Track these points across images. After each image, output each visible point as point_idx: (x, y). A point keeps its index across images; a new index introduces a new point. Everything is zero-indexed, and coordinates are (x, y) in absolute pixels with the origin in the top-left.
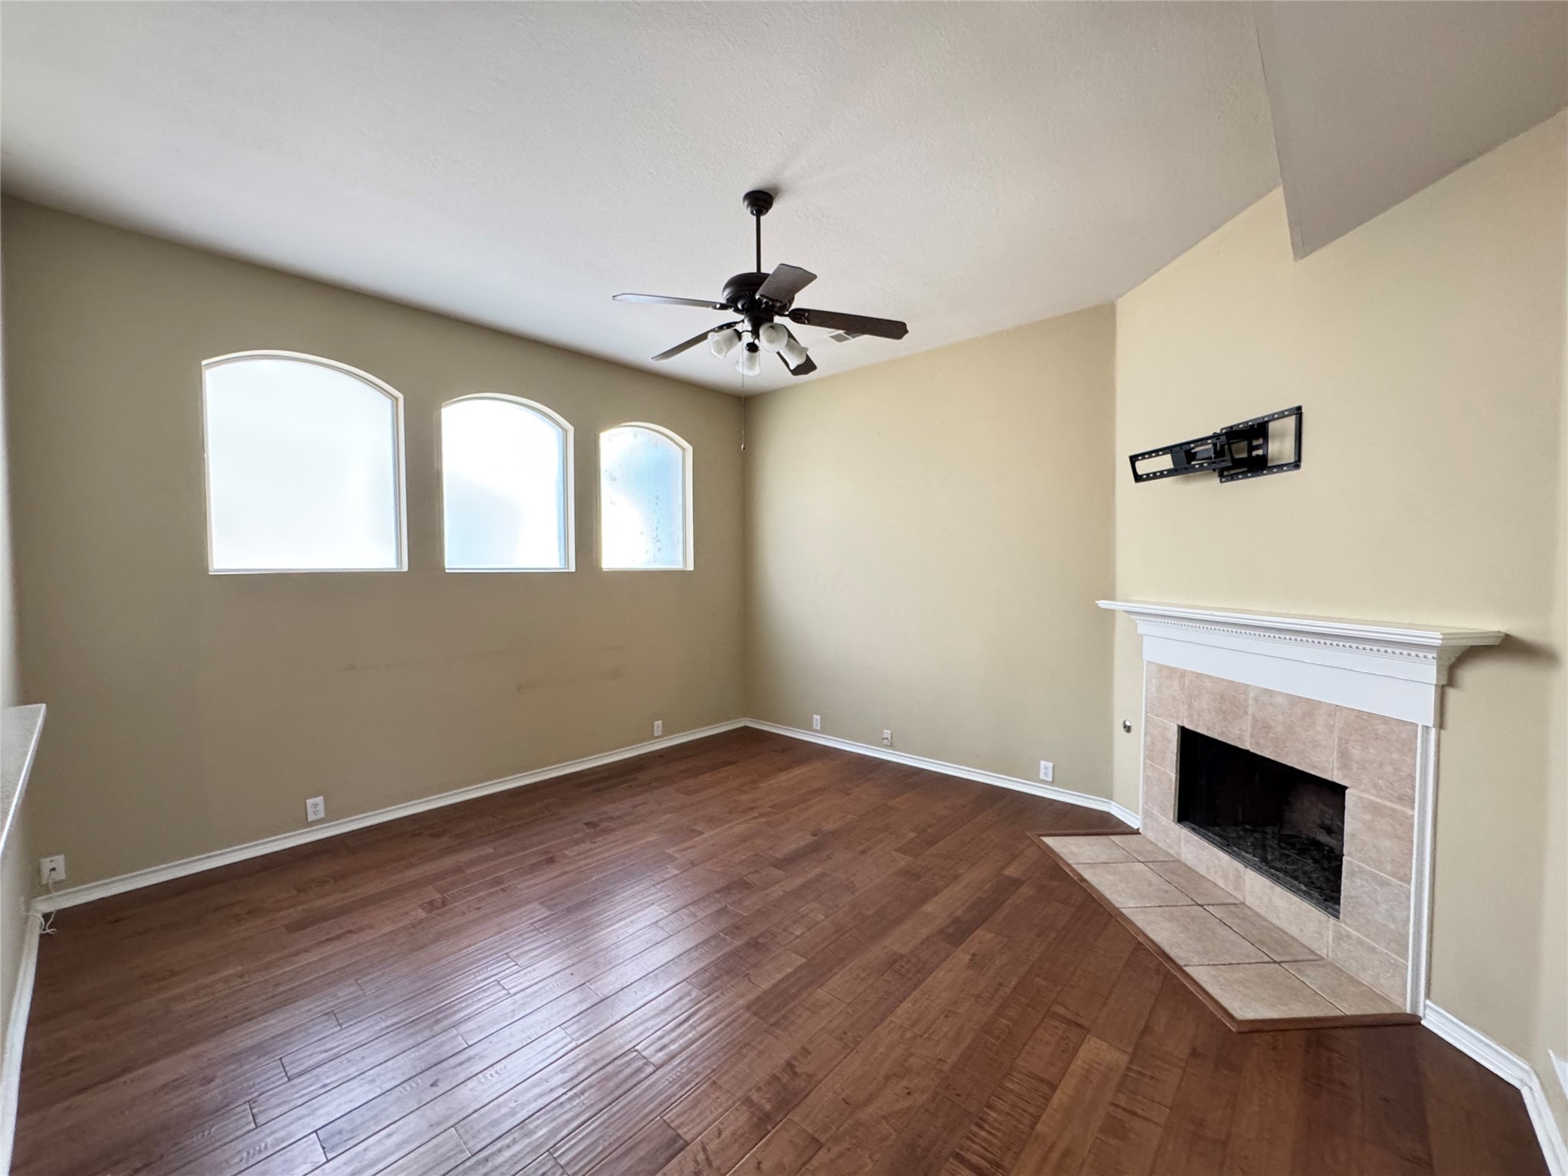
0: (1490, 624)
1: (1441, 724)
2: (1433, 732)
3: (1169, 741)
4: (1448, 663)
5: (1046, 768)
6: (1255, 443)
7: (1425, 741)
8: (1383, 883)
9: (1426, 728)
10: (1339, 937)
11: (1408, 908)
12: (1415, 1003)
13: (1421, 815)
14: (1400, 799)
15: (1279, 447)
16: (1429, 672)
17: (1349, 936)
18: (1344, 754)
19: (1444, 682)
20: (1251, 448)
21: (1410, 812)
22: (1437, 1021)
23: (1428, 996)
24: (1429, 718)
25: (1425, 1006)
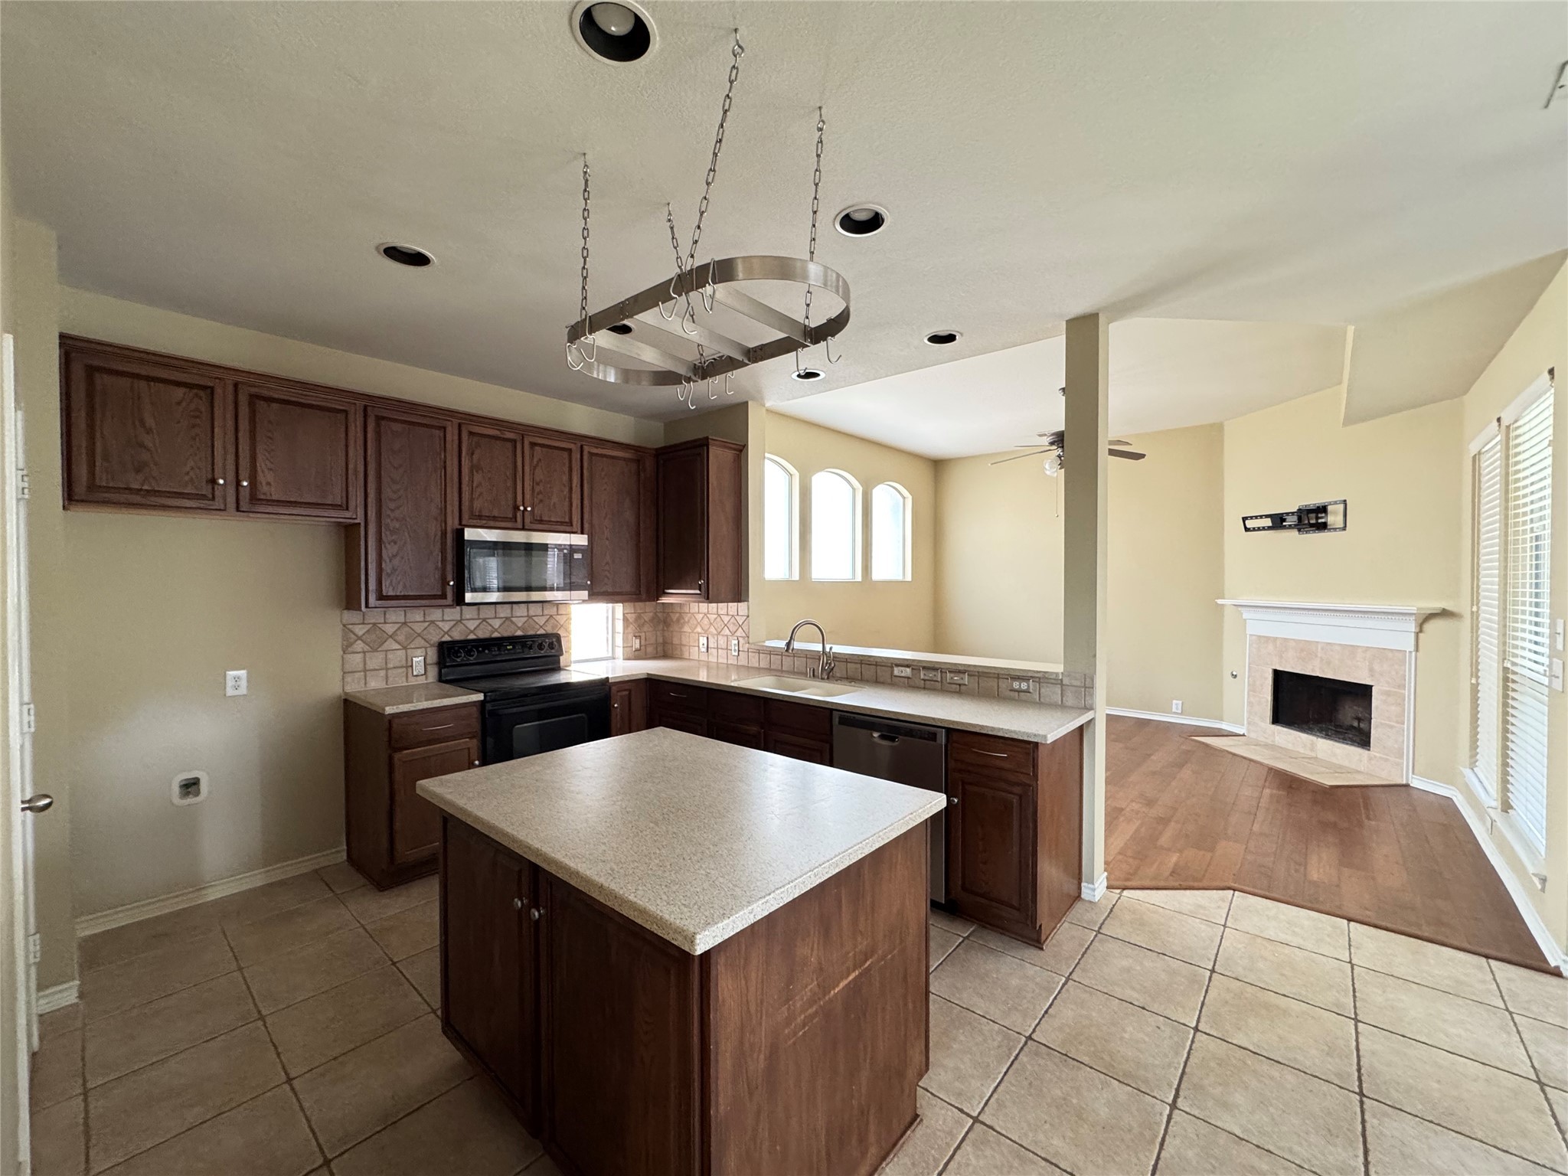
0: (1437, 605)
1: (1417, 649)
2: (1414, 653)
3: (1266, 679)
4: (1420, 622)
5: (1176, 705)
6: (1320, 515)
7: (1410, 657)
8: (1391, 727)
9: (1410, 652)
10: (1370, 759)
11: (1403, 736)
12: (1407, 779)
13: (1409, 692)
14: (1399, 687)
15: (1334, 518)
16: (1412, 627)
17: (1375, 757)
18: (1371, 670)
19: (1418, 630)
20: (1317, 518)
21: (1403, 691)
22: (1416, 783)
23: (1413, 773)
24: (1412, 648)
25: (1412, 778)
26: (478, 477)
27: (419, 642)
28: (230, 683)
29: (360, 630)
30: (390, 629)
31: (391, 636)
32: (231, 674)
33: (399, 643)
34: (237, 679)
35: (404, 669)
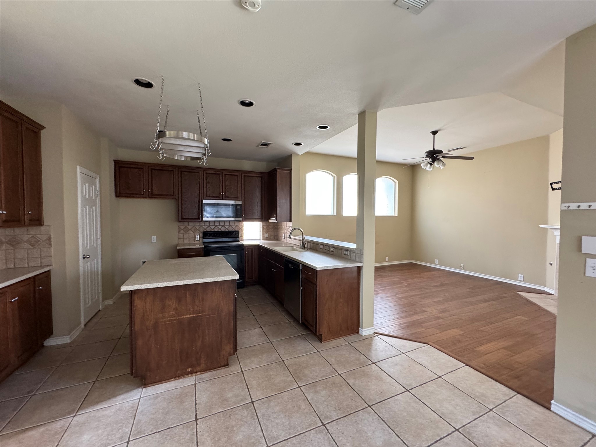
5: (521, 277)
26: (208, 185)
27: (198, 231)
28: (152, 239)
29: (182, 227)
30: (190, 227)
31: (190, 229)
32: (152, 237)
33: (192, 231)
34: (154, 239)
35: (194, 239)
